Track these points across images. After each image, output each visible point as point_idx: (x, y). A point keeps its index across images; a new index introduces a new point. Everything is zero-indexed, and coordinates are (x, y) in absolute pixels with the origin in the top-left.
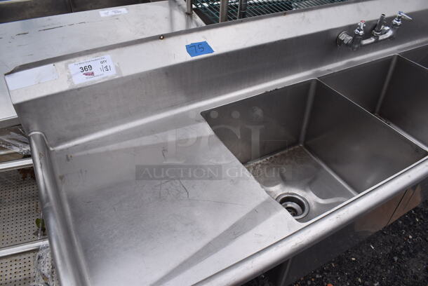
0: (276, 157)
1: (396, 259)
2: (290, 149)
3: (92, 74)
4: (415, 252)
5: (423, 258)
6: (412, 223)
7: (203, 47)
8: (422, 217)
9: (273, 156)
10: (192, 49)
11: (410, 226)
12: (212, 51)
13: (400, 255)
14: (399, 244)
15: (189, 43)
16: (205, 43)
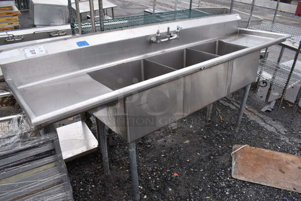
1: (212, 157)
3: (35, 53)
4: (223, 153)
5: (228, 156)
6: (220, 140)
7: (84, 43)
10: (79, 44)
11: (219, 142)
12: (89, 45)
13: (214, 156)
14: (214, 151)
15: (78, 41)
16: (85, 41)
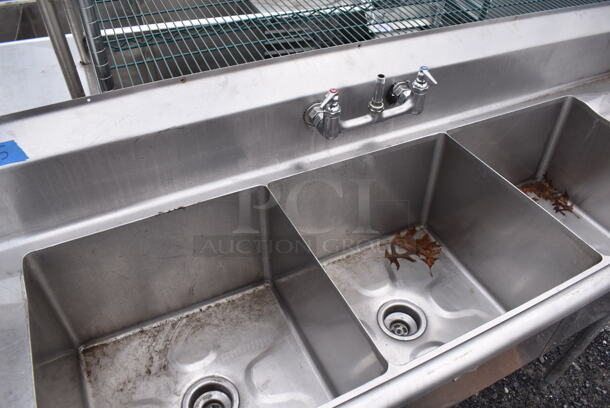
0: (218, 306)
2: (247, 292)
7: (7, 151)
8: (516, 385)
9: (212, 305)
12: (26, 157)
16: (13, 144)
